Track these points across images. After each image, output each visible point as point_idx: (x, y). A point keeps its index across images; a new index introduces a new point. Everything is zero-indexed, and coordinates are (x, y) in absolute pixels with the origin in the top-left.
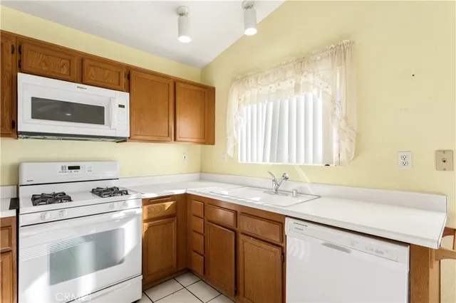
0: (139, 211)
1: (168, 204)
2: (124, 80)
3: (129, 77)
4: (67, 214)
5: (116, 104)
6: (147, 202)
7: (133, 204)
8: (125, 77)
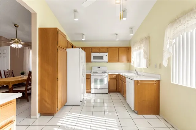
0: (108, 76)
1: (114, 76)
2: (107, 50)
3: (108, 49)
4: (96, 74)
5: (105, 55)
6: (110, 75)
7: (106, 74)
8: (107, 49)
